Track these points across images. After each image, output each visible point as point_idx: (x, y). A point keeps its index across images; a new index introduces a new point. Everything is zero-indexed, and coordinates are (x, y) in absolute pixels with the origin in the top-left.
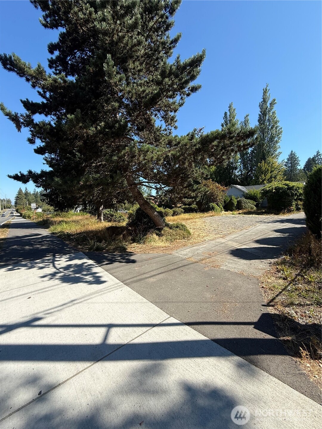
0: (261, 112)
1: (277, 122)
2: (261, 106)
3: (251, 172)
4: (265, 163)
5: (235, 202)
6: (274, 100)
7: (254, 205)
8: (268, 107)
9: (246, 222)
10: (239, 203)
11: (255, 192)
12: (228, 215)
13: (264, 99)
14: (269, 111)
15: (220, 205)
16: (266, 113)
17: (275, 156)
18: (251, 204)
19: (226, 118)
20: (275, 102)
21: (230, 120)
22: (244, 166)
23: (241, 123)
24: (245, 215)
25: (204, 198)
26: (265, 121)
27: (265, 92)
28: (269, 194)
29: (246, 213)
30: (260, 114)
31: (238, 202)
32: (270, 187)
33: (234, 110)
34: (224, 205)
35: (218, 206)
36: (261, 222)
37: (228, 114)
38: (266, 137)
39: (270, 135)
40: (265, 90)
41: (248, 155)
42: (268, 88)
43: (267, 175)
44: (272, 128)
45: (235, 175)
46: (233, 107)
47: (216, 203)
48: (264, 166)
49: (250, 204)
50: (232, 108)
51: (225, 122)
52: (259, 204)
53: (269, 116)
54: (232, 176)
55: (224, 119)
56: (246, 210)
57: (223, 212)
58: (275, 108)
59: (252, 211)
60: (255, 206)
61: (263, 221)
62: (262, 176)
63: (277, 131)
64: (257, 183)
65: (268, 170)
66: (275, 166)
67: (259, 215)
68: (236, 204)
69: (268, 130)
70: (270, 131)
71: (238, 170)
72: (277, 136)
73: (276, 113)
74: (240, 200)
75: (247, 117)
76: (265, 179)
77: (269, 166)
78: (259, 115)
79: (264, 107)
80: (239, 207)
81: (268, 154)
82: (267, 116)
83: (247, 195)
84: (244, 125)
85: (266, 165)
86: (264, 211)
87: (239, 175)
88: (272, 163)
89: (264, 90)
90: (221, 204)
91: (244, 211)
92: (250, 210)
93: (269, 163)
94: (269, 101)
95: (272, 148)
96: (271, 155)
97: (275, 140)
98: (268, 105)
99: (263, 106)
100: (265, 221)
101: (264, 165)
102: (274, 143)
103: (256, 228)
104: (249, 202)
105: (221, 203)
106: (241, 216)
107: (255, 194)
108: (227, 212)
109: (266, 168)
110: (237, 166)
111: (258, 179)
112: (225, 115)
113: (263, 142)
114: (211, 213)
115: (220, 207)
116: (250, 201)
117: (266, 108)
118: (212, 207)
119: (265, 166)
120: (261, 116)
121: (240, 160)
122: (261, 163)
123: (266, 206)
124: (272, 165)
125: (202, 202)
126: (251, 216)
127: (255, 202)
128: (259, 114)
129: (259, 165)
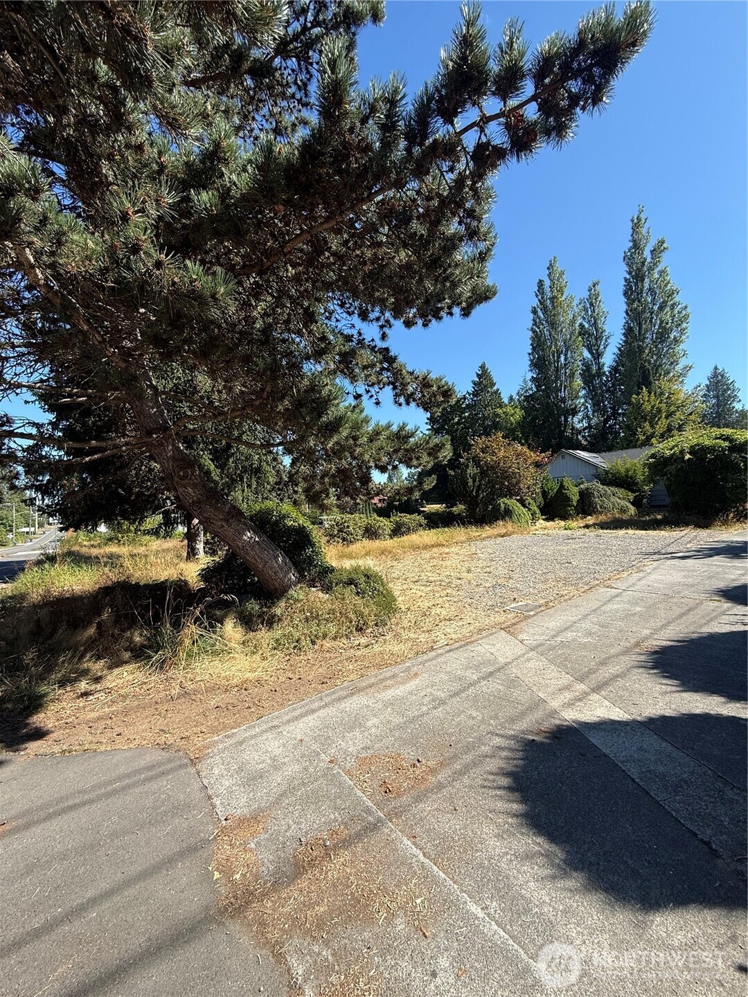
0: (630, 273)
1: (673, 293)
2: (629, 260)
3: (615, 419)
4: (650, 393)
5: (574, 494)
6: (663, 242)
7: (630, 502)
8: (645, 259)
9: (608, 554)
10: (585, 496)
11: (628, 466)
12: (554, 531)
13: (634, 241)
14: (650, 269)
15: (529, 504)
16: (644, 275)
17: (673, 376)
18: (620, 498)
19: (543, 293)
20: (665, 245)
21: (553, 299)
22: (594, 405)
23: (580, 303)
24: (605, 531)
25: (480, 484)
26: (642, 293)
27: (636, 225)
28: (672, 468)
29: (607, 523)
30: (628, 277)
31: (581, 493)
32: (673, 447)
33: (562, 273)
34: (543, 503)
35: (524, 506)
36: (659, 553)
37: (547, 283)
38: (647, 331)
39: (657, 327)
40: (635, 221)
41: (604, 378)
42: (643, 216)
43: (657, 424)
44: (661, 308)
45: (573, 429)
46: (559, 267)
47: (518, 498)
48: (648, 401)
49: (618, 500)
50: (555, 269)
51: (541, 304)
52: (643, 497)
53: (651, 281)
54: (565, 431)
55: (537, 296)
56: (606, 516)
57: (541, 523)
58: (665, 261)
59: (625, 517)
60: (633, 503)
61: (663, 551)
62: (644, 427)
63: (674, 316)
64: (630, 443)
65: (659, 411)
66: (678, 400)
67: (646, 530)
68: (575, 498)
69: (651, 314)
70: (657, 316)
71: (580, 415)
72: (677, 327)
73: (669, 272)
74: (587, 489)
75: (594, 286)
76: (654, 433)
77: (662, 400)
78: (626, 280)
79: (638, 259)
80: (586, 506)
81: (656, 373)
82: (647, 280)
83: (607, 474)
84: (588, 305)
85: (653, 397)
86: (659, 517)
87: (584, 429)
88: (670, 393)
89: (633, 221)
90: (532, 501)
91: (600, 517)
92: (617, 516)
93: (662, 394)
94: (648, 244)
95: (664, 356)
96: (663, 373)
97: (672, 336)
98: (647, 254)
99: (634, 258)
100: (670, 550)
101: (647, 399)
102: (670, 345)
103: (643, 582)
104: (614, 495)
105: (534, 499)
106: (592, 534)
107: (627, 470)
108: (551, 523)
109: (653, 407)
110: (576, 407)
111: (636, 434)
112: (539, 287)
113: (641, 343)
114: (500, 527)
115: (529, 509)
116: (615, 489)
117: (643, 263)
118: (505, 508)
119: (651, 400)
120: (630, 282)
121: (584, 392)
122: (638, 394)
123: (665, 503)
124: (668, 398)
125: (478, 495)
126: (622, 532)
127: (630, 494)
128: (625, 278)
129: (633, 400)
